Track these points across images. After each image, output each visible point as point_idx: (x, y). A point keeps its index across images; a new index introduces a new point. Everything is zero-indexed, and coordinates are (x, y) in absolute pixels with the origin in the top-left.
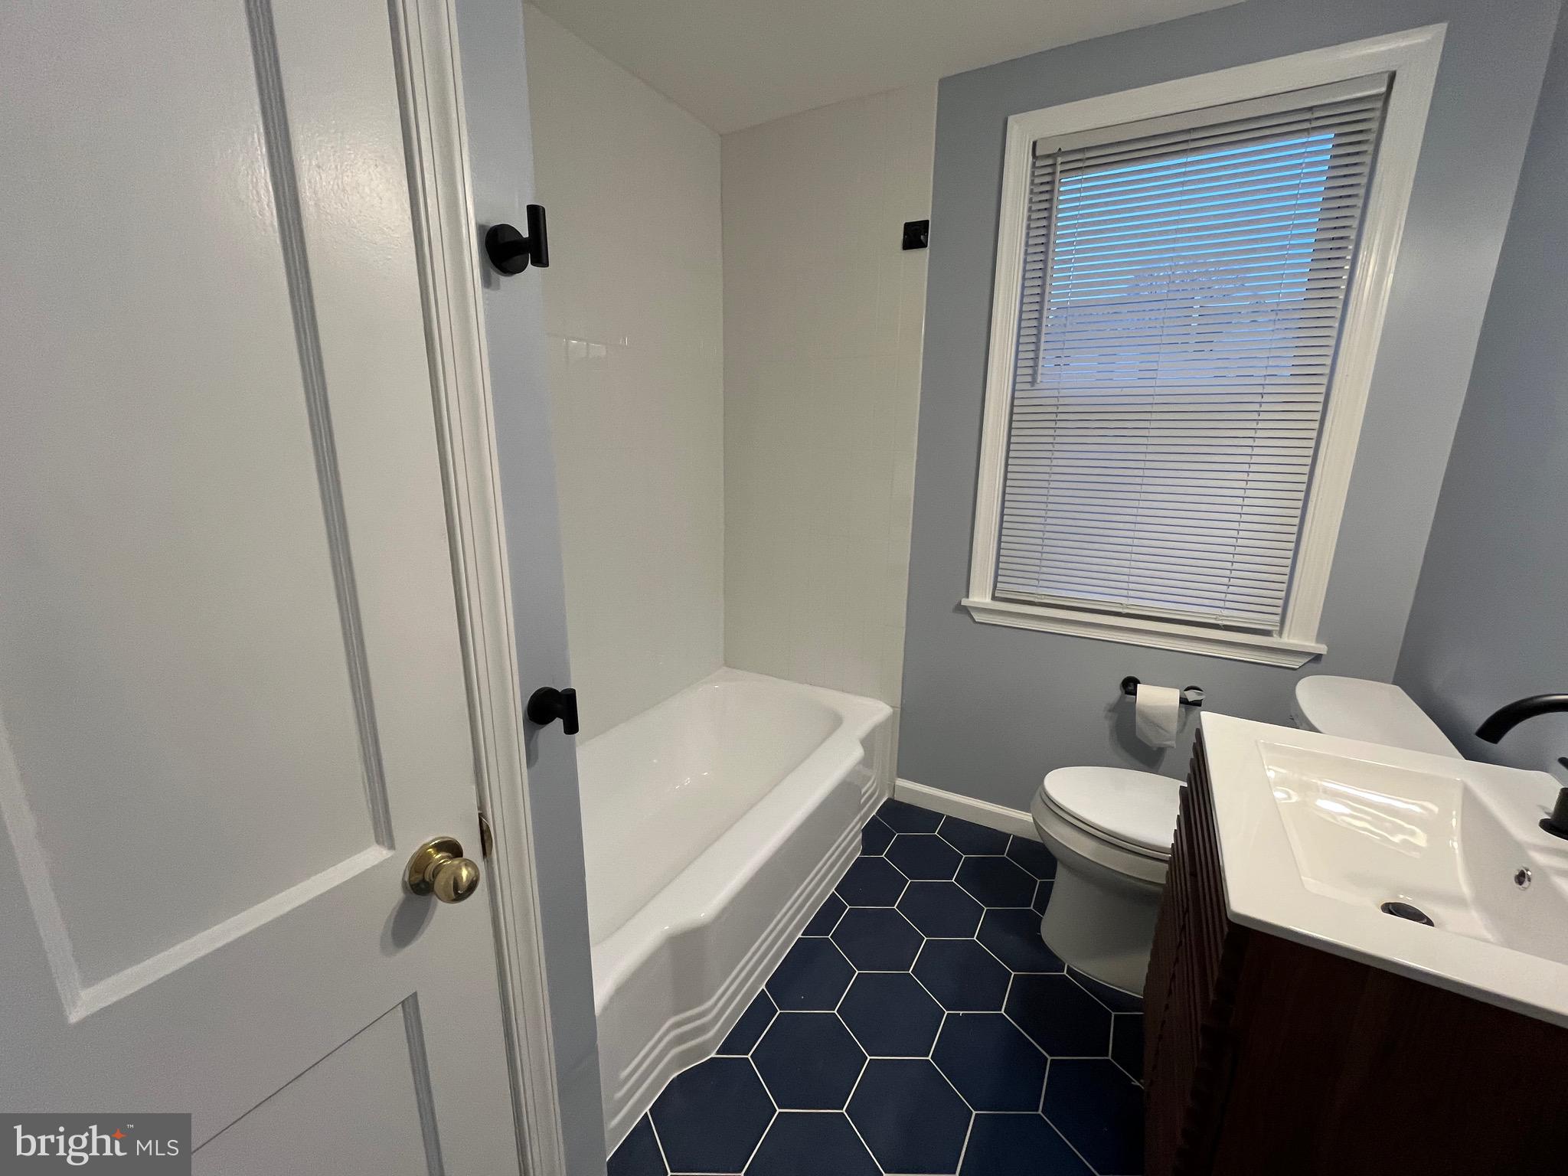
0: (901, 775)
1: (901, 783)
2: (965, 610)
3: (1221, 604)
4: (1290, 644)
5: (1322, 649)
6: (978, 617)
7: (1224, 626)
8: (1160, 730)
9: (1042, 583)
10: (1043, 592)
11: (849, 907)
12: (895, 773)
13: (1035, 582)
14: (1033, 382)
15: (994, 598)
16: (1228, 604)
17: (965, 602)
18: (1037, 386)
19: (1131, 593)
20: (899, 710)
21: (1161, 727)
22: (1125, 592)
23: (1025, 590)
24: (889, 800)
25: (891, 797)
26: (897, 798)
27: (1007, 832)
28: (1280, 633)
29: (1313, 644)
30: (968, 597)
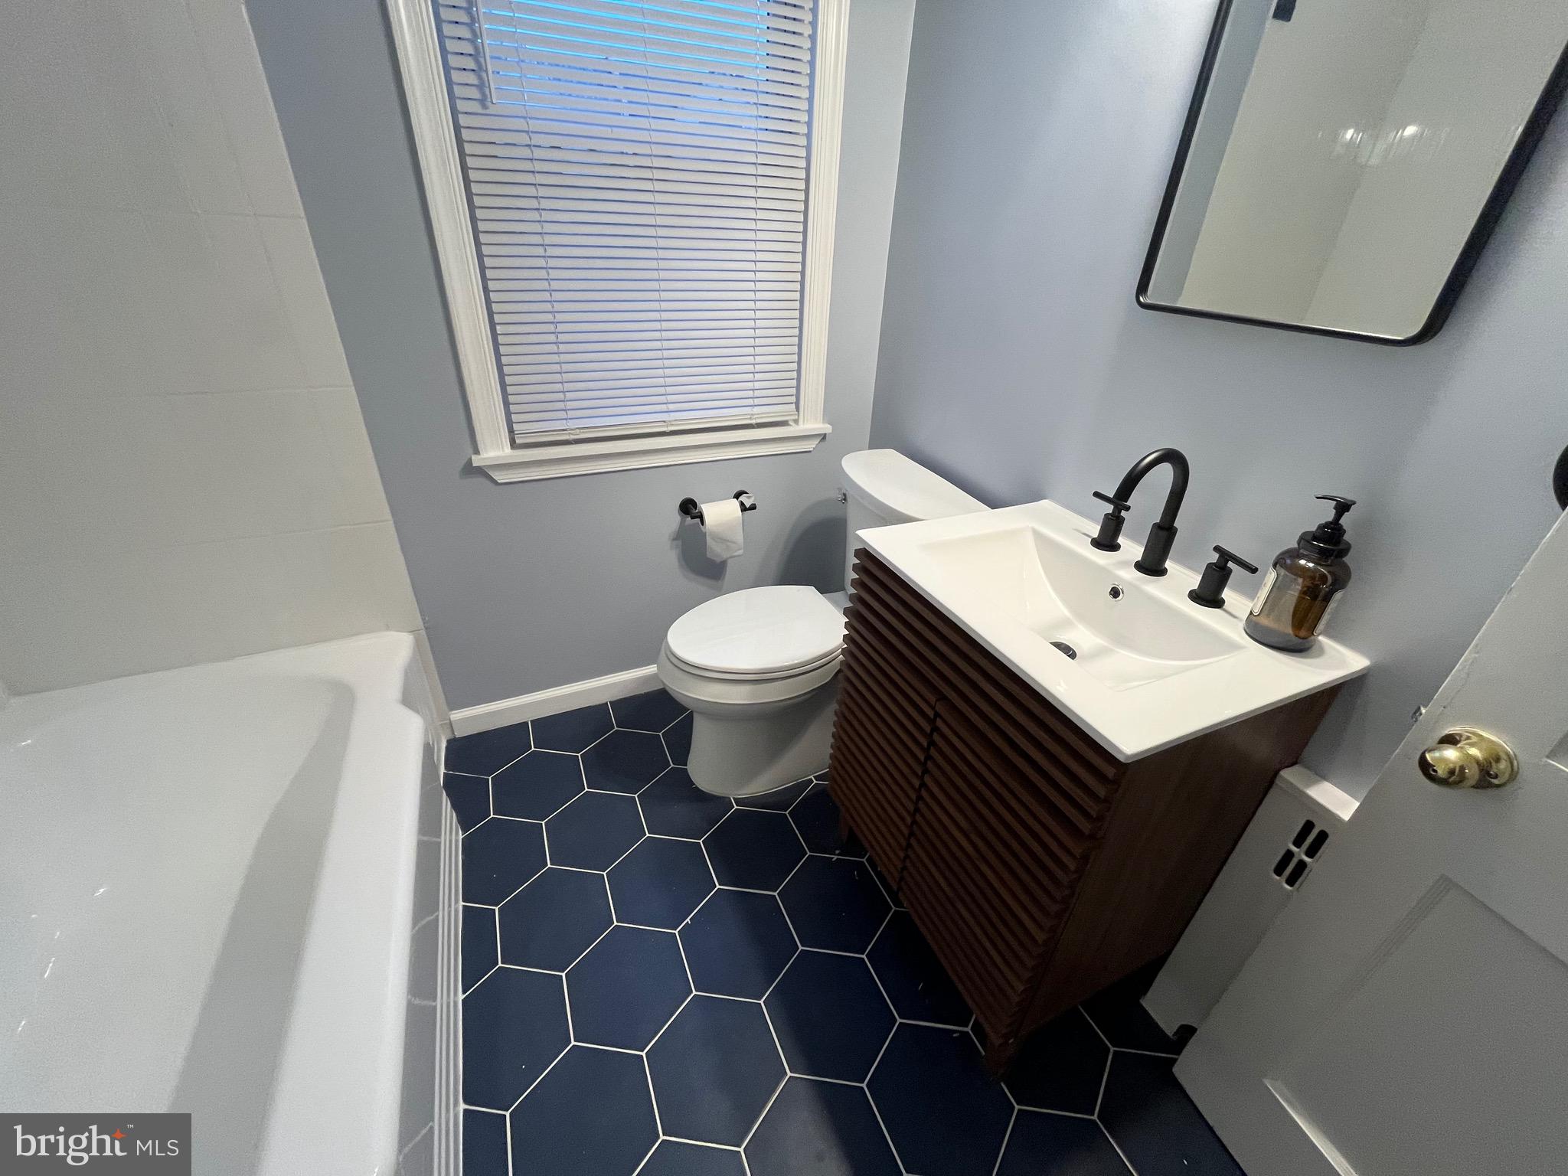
0: (454, 706)
1: (457, 715)
2: (481, 472)
3: (750, 402)
4: (806, 430)
5: (827, 428)
6: (501, 477)
7: (756, 424)
8: (729, 544)
9: (571, 414)
10: (575, 426)
11: (497, 909)
12: (445, 707)
13: (563, 415)
14: (483, 101)
15: (513, 445)
16: (757, 401)
17: (477, 461)
18: (492, 110)
19: (672, 407)
20: (423, 632)
21: (728, 541)
22: (664, 407)
23: (554, 426)
24: (449, 742)
25: (450, 736)
26: (458, 735)
27: (604, 702)
28: (796, 421)
29: (821, 425)
30: (477, 452)
